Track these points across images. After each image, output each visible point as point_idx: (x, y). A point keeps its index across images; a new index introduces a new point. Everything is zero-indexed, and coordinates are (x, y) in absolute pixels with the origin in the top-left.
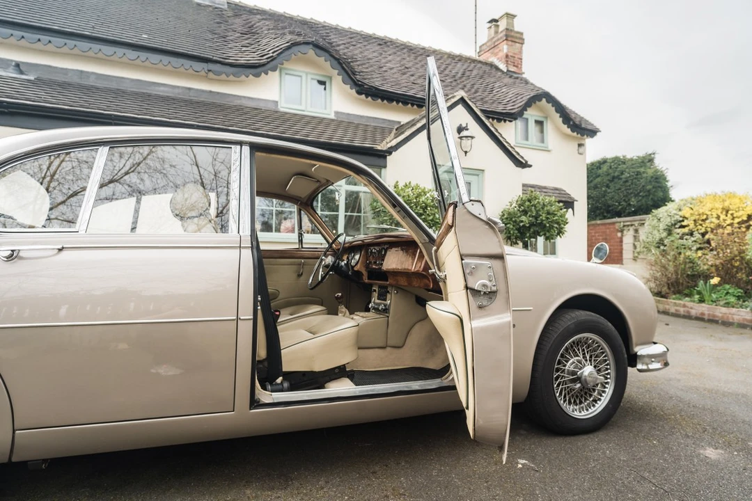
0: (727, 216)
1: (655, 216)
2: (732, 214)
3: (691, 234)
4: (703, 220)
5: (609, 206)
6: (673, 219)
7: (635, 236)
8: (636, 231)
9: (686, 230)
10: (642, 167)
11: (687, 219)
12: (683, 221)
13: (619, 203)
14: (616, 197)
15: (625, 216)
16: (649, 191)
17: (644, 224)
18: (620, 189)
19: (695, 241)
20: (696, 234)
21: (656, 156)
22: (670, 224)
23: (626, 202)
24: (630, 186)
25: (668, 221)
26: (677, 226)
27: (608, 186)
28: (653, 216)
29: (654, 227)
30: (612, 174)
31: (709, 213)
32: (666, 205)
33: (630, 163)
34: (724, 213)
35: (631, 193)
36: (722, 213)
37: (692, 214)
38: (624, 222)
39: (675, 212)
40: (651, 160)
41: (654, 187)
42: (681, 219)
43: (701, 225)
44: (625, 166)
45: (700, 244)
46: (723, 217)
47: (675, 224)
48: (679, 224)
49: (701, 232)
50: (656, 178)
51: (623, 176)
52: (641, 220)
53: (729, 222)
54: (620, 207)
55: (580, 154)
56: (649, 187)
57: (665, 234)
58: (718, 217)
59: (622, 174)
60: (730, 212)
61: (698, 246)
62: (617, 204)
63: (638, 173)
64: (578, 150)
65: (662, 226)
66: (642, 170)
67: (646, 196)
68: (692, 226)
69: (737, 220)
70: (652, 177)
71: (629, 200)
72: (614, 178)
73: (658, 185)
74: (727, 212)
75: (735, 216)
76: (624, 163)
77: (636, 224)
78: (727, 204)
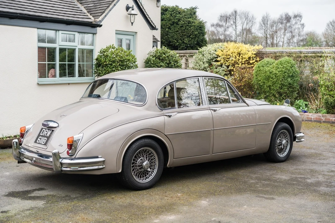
0: (239, 57)
1: (201, 52)
2: (242, 56)
3: (221, 66)
4: (228, 58)
5: (170, 42)
6: (212, 56)
7: (186, 63)
8: (187, 60)
9: (219, 63)
10: (191, 18)
11: (220, 57)
12: (217, 57)
13: (177, 41)
14: (176, 36)
15: (180, 50)
16: (196, 35)
17: (192, 56)
18: (178, 31)
19: (223, 70)
20: (223, 66)
21: (197, 10)
22: (210, 59)
23: (181, 40)
24: (184, 30)
25: (210, 57)
26: (214, 60)
27: (169, 28)
28: (199, 52)
29: (200, 60)
30: (173, 20)
31: (231, 55)
32: (207, 46)
33: (184, 14)
34: (238, 55)
35: (185, 35)
36: (237, 55)
37: (223, 55)
38: (179, 54)
39: (213, 52)
40: (195, 13)
41: (199, 33)
42: (216, 56)
43: (227, 61)
44: (181, 16)
45: (226, 72)
46: (238, 57)
47: (213, 59)
48: (215, 59)
49: (226, 65)
50: (200, 27)
51: (180, 23)
52: (190, 53)
53: (240, 61)
54: (178, 44)
55: (158, 7)
56: (196, 33)
57: (207, 65)
58: (236, 57)
59: (179, 20)
60: (241, 55)
61: (225, 73)
62: (176, 41)
63: (189, 22)
64: (157, 4)
65: (205, 60)
66: (191, 20)
67: (194, 38)
68: (222, 61)
69: (244, 60)
70: (198, 26)
71: (183, 39)
72: (174, 23)
73: (201, 32)
74: (240, 55)
75: (243, 57)
76: (180, 13)
77: (187, 55)
78: (240, 50)
